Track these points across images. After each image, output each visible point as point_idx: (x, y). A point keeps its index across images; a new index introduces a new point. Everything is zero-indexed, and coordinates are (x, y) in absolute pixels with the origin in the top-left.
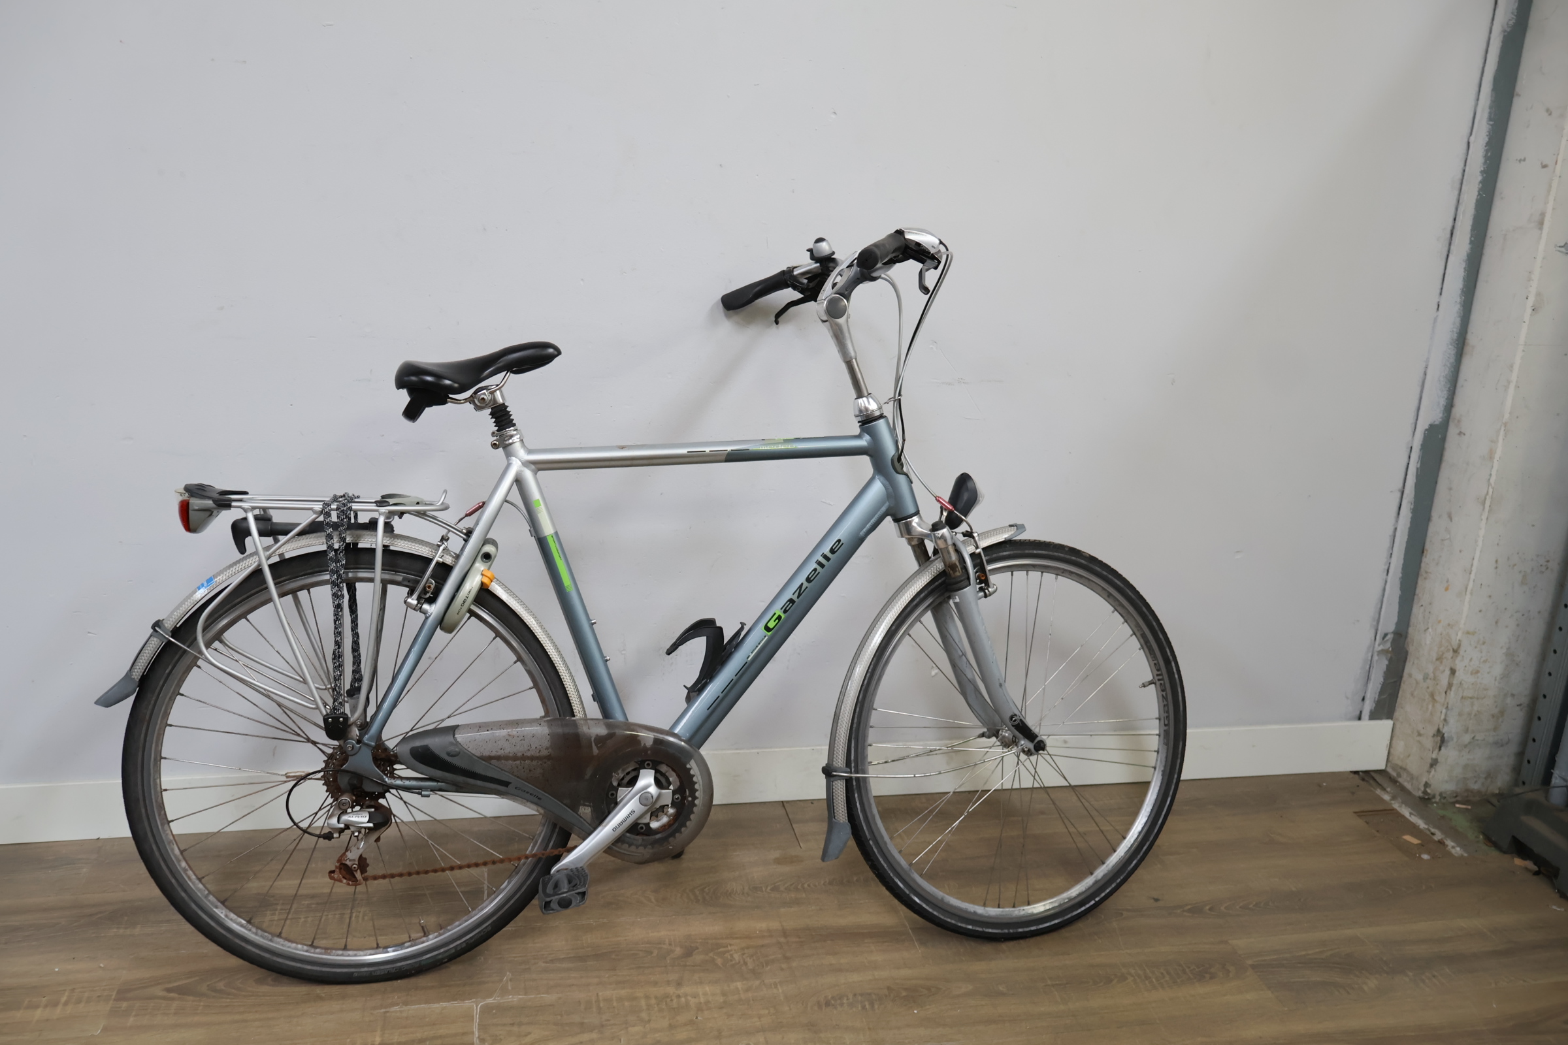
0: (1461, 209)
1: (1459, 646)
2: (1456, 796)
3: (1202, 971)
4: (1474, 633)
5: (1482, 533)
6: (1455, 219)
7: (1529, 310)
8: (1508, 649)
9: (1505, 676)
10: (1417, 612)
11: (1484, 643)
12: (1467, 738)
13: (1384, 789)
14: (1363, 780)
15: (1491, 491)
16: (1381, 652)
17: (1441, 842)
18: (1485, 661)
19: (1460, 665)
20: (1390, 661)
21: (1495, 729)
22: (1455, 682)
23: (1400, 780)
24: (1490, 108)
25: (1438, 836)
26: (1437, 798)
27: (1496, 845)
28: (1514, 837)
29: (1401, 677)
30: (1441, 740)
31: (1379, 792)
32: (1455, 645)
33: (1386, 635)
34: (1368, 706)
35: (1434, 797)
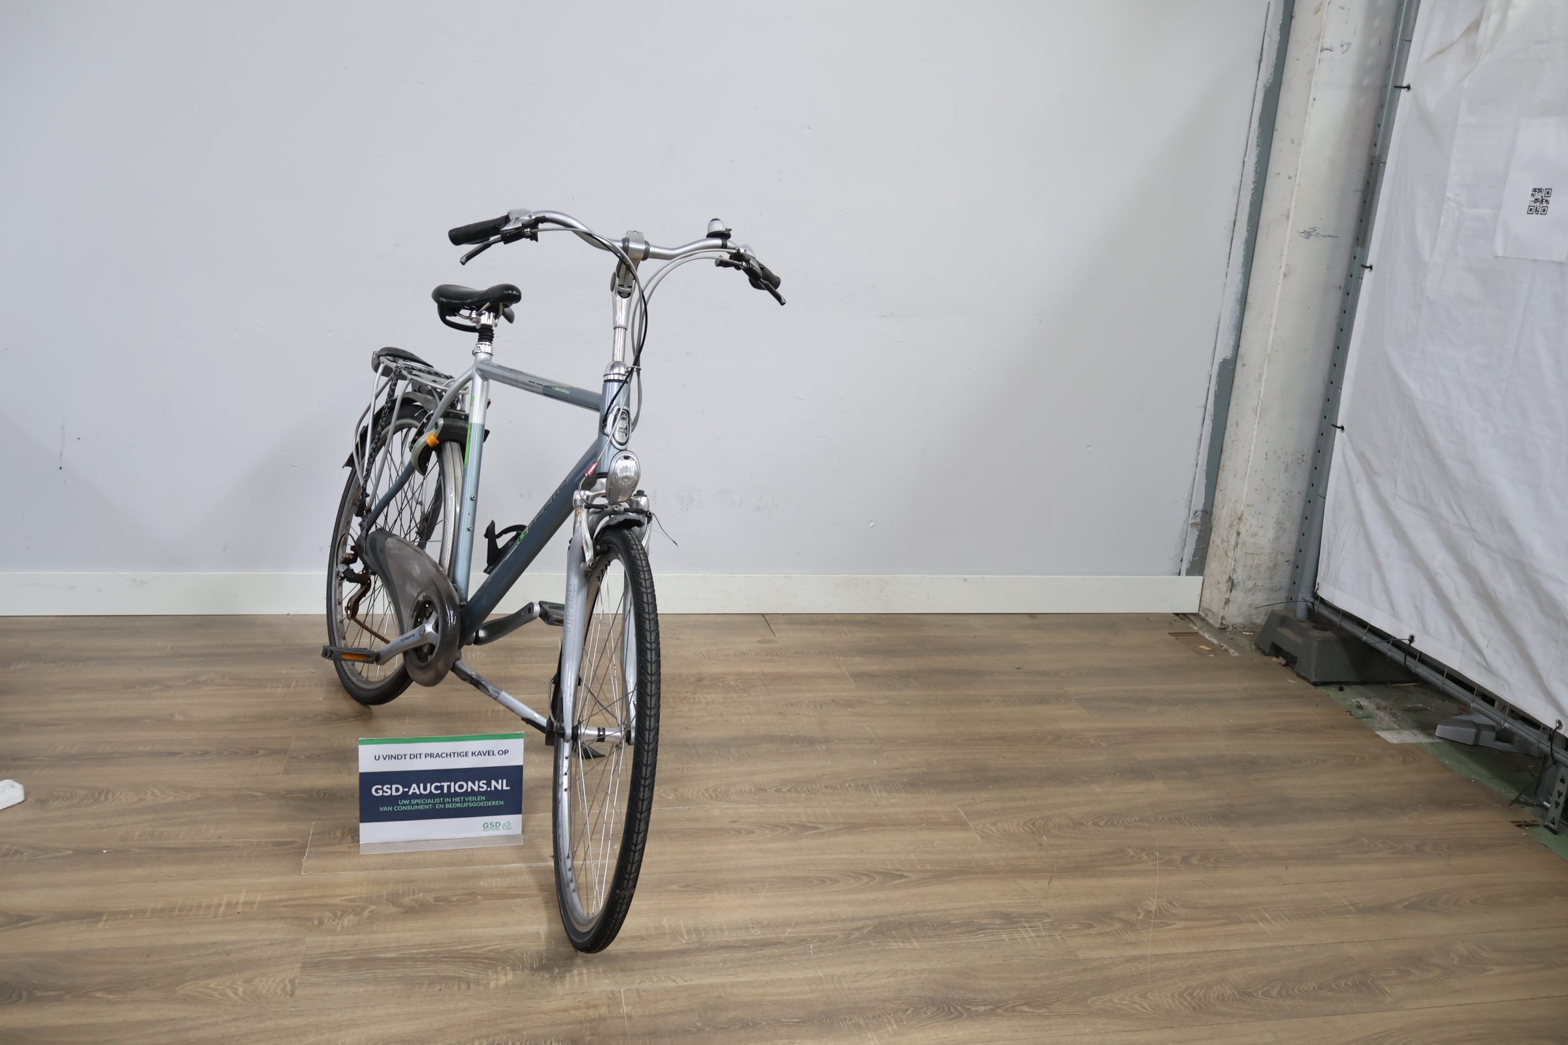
0: (1240, 207)
1: (1242, 515)
2: (1244, 627)
3: (1042, 700)
4: (1252, 506)
5: (1255, 433)
6: (1236, 215)
7: (1282, 276)
8: (1278, 518)
9: (1276, 539)
10: (1218, 495)
11: (1260, 514)
12: (1250, 584)
13: (1195, 624)
14: (1181, 619)
15: (1260, 402)
16: (1193, 525)
17: (1226, 650)
18: (1261, 527)
19: (1243, 529)
20: (1200, 531)
21: (1271, 578)
22: (1240, 541)
23: (1207, 618)
24: (1258, 138)
25: (1225, 646)
26: (1231, 628)
27: (1264, 653)
28: (1272, 643)
29: (1208, 544)
30: (1232, 585)
31: (1191, 625)
32: (1239, 514)
33: (1196, 512)
34: (1185, 566)
35: (1228, 627)
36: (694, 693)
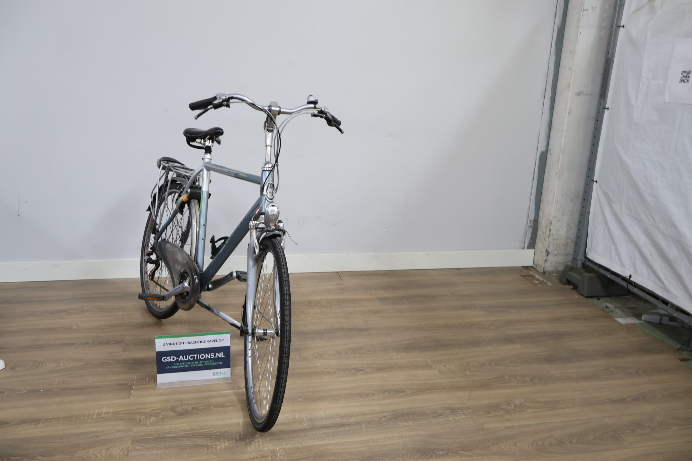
0: (548, 83)
1: (552, 221)
2: (554, 272)
3: (464, 308)
4: (556, 217)
5: (557, 184)
6: (546, 86)
7: (567, 113)
8: (568, 223)
9: (567, 232)
10: (541, 213)
11: (560, 221)
12: (556, 252)
13: (531, 271)
14: (525, 269)
15: (559, 171)
16: (530, 226)
17: (546, 283)
18: (560, 227)
19: (552, 228)
20: (533, 229)
21: (565, 250)
22: (551, 233)
23: (537, 268)
24: (555, 51)
25: (545, 281)
26: (548, 272)
27: (563, 284)
28: (567, 279)
29: (537, 235)
30: (548, 253)
31: (530, 271)
32: (550, 222)
33: (531, 221)
34: (526, 245)
35: (546, 272)
36: (307, 309)
